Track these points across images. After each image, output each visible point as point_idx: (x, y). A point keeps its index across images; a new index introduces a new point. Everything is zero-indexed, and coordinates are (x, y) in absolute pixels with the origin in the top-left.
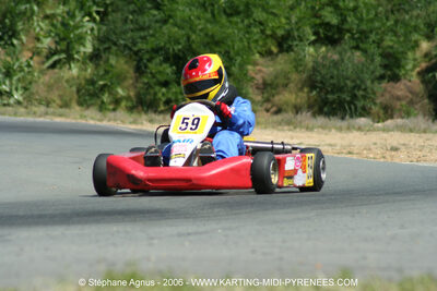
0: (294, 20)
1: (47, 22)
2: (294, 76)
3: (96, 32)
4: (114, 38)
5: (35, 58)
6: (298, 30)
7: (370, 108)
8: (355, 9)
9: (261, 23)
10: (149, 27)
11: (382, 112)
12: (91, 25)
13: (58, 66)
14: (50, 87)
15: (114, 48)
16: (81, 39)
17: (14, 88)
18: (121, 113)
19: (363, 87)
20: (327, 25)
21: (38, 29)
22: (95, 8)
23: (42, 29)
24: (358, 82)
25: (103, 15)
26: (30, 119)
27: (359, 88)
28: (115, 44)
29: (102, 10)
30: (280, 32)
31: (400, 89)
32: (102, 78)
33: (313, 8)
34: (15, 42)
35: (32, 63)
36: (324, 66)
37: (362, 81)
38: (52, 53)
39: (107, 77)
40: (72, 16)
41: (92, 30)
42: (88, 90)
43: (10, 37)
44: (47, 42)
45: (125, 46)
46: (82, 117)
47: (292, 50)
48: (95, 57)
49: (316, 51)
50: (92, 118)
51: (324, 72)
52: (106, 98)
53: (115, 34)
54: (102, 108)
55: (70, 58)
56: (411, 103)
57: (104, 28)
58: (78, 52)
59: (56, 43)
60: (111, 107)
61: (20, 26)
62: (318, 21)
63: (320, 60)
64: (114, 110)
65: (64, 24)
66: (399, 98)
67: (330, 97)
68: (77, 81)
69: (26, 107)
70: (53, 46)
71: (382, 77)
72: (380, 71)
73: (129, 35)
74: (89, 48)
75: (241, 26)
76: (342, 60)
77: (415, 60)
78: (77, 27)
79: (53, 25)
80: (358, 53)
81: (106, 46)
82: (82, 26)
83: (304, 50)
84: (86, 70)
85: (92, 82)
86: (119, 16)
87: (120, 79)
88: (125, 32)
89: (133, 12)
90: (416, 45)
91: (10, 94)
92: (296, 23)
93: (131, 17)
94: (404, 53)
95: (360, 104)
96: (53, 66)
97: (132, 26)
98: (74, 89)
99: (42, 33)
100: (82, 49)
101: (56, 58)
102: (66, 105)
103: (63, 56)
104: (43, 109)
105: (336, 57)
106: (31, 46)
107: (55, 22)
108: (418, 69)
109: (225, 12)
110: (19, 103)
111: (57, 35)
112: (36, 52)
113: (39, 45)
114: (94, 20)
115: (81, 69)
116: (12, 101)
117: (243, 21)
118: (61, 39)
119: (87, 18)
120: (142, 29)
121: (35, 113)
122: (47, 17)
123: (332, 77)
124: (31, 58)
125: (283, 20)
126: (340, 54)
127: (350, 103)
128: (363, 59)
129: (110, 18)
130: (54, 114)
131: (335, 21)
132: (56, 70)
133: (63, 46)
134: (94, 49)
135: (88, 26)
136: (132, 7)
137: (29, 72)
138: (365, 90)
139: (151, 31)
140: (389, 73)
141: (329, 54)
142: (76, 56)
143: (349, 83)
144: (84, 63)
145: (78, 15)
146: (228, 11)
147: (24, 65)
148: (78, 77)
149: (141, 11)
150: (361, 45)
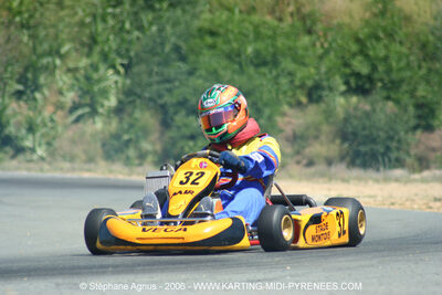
0: (323, 69)
1: (70, 75)
2: (325, 128)
3: (120, 85)
4: (138, 90)
5: (60, 113)
6: (328, 80)
7: (404, 160)
8: (386, 59)
9: (290, 74)
10: (175, 80)
11: (416, 165)
12: (115, 78)
13: (82, 121)
14: (73, 142)
15: (138, 101)
16: (104, 93)
17: (37, 144)
19: (397, 138)
20: (358, 75)
21: (60, 84)
22: (119, 61)
23: (65, 83)
24: (391, 133)
25: (127, 67)
26: (57, 175)
27: (392, 139)
28: (139, 97)
29: (125, 62)
30: (310, 83)
31: (435, 140)
32: (127, 131)
33: (343, 57)
34: (38, 95)
35: (56, 118)
36: (356, 117)
37: (397, 132)
38: (75, 107)
39: (132, 131)
40: (95, 68)
41: (116, 82)
42: (112, 145)
43: (32, 92)
44: (70, 97)
45: (151, 99)
47: (323, 101)
48: (119, 110)
49: (348, 102)
50: (121, 173)
51: (355, 122)
52: (131, 152)
53: (139, 85)
54: (128, 162)
55: (94, 112)
57: (128, 82)
58: (102, 106)
59: (80, 97)
60: (137, 162)
61: (42, 80)
62: (348, 71)
63: (351, 111)
64: (140, 165)
65: (88, 78)
66: (434, 150)
67: (363, 149)
68: (101, 136)
69: (50, 163)
70: (77, 100)
71: (415, 128)
72: (413, 122)
73: (155, 87)
74: (112, 102)
75: (269, 76)
76: (374, 110)
78: (99, 81)
79: (77, 79)
80: (390, 104)
81: (131, 99)
82: (106, 79)
83: (334, 100)
84: (110, 123)
85: (117, 136)
86: (143, 67)
87: (145, 132)
88: (150, 85)
89: (159, 64)
91: (33, 150)
92: (326, 73)
93: (156, 69)
94: (438, 103)
95: (394, 155)
96: (77, 120)
97: (157, 78)
98: (99, 145)
99: (65, 87)
100: (106, 103)
101: (80, 112)
102: (91, 160)
103: (87, 110)
104: (67, 165)
105: (368, 107)
106: (54, 100)
107: (78, 75)
109: (252, 62)
110: (42, 159)
111: (81, 89)
112: (59, 106)
113: (62, 99)
114: (118, 72)
115: (105, 123)
116: (35, 157)
117: (271, 72)
118: (85, 92)
119: (111, 72)
120: (168, 81)
122: (69, 70)
123: (364, 129)
124: (54, 113)
125: (312, 70)
126: (372, 104)
127: (383, 155)
128: (396, 110)
129: (135, 70)
130: (82, 170)
131: (365, 70)
132: (80, 125)
133: (87, 100)
134: (120, 102)
135: (112, 79)
136: (156, 59)
137: (52, 128)
138: (399, 141)
139: (177, 84)
140: (423, 123)
141: (361, 105)
142: (100, 110)
143: (382, 135)
144: (109, 117)
145: (102, 68)
146: (255, 61)
147: (47, 121)
148: (103, 132)
149: (166, 63)
150: (393, 95)
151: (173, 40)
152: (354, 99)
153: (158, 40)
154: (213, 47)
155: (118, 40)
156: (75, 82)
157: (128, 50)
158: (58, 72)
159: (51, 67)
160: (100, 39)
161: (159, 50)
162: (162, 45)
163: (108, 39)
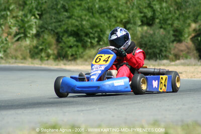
1: (14, 19)
3: (37, 23)
4: (46, 26)
5: (9, 37)
7: (169, 56)
9: (115, 17)
10: (63, 20)
11: (174, 57)
13: (20, 40)
14: (16, 50)
15: (46, 31)
16: (30, 27)
18: (51, 61)
19: (165, 46)
21: (10, 23)
22: (37, 12)
23: (11, 23)
24: (163, 44)
25: (40, 15)
26: (7, 65)
27: (163, 46)
28: (46, 29)
29: (40, 13)
31: (182, 46)
32: (41, 45)
35: (7, 39)
36: (146, 37)
37: (165, 44)
38: (17, 34)
39: (43, 44)
40: (26, 16)
41: (35, 22)
42: (34, 51)
44: (14, 29)
45: (52, 30)
46: (32, 63)
47: (131, 29)
48: (37, 35)
49: (142, 29)
50: (37, 64)
51: (146, 39)
52: (43, 54)
53: (46, 24)
54: (41, 59)
55: (26, 36)
56: (188, 53)
57: (41, 22)
58: (29, 33)
59: (19, 29)
60: (46, 58)
61: (2, 22)
62: (142, 15)
63: (144, 34)
64: (47, 60)
65: (22, 20)
66: (182, 51)
67: (150, 51)
68: (29, 47)
69: (5, 60)
70: (18, 31)
71: (173, 42)
72: (173, 38)
73: (53, 25)
74: (34, 31)
76: (154, 34)
77: (189, 32)
78: (28, 22)
79: (17, 21)
80: (162, 30)
81: (43, 30)
82: (31, 21)
83: (136, 29)
84: (33, 41)
85: (36, 47)
86: (48, 15)
87: (50, 45)
88: (51, 23)
89: (55, 13)
90: (189, 25)
92: (132, 17)
93: (54, 16)
94: (184, 29)
95: (164, 54)
96: (18, 40)
97: (54, 20)
98: (28, 51)
99: (12, 25)
100: (31, 32)
101: (19, 36)
102: (24, 58)
103: (22, 35)
104: (14, 60)
105: (151, 32)
106: (7, 31)
107: (18, 19)
108: (190, 37)
109: (98, 12)
110: (1, 58)
111: (19, 26)
112: (9, 34)
113: (11, 30)
114: (36, 18)
115: (31, 41)
117: (107, 16)
118: (21, 27)
119: (33, 17)
120: (60, 21)
121: (9, 63)
122: (14, 17)
123: (150, 42)
124: (7, 37)
125: (127, 15)
126: (154, 30)
127: (159, 54)
128: (164, 33)
129: (44, 17)
130: (19, 63)
131: (150, 14)
132: (19, 42)
133: (22, 31)
134: (37, 31)
135: (34, 21)
136: (54, 11)
137: (6, 44)
138: (166, 47)
139: (64, 23)
140: (177, 39)
141: (149, 31)
142: (28, 35)
143: (158, 44)
144: (32, 38)
145: (29, 16)
146: (100, 11)
147: (4, 40)
148: (30, 45)
149: (58, 13)
150: (163, 26)
151: (62, 2)
152: (145, 28)
153: (55, 3)
154: (80, 5)
155: (36, 3)
156: (17, 23)
157: (41, 8)
158: (8, 18)
159: (5, 16)
160: (28, 3)
161: (55, 7)
162: (57, 5)
163: (32, 3)
